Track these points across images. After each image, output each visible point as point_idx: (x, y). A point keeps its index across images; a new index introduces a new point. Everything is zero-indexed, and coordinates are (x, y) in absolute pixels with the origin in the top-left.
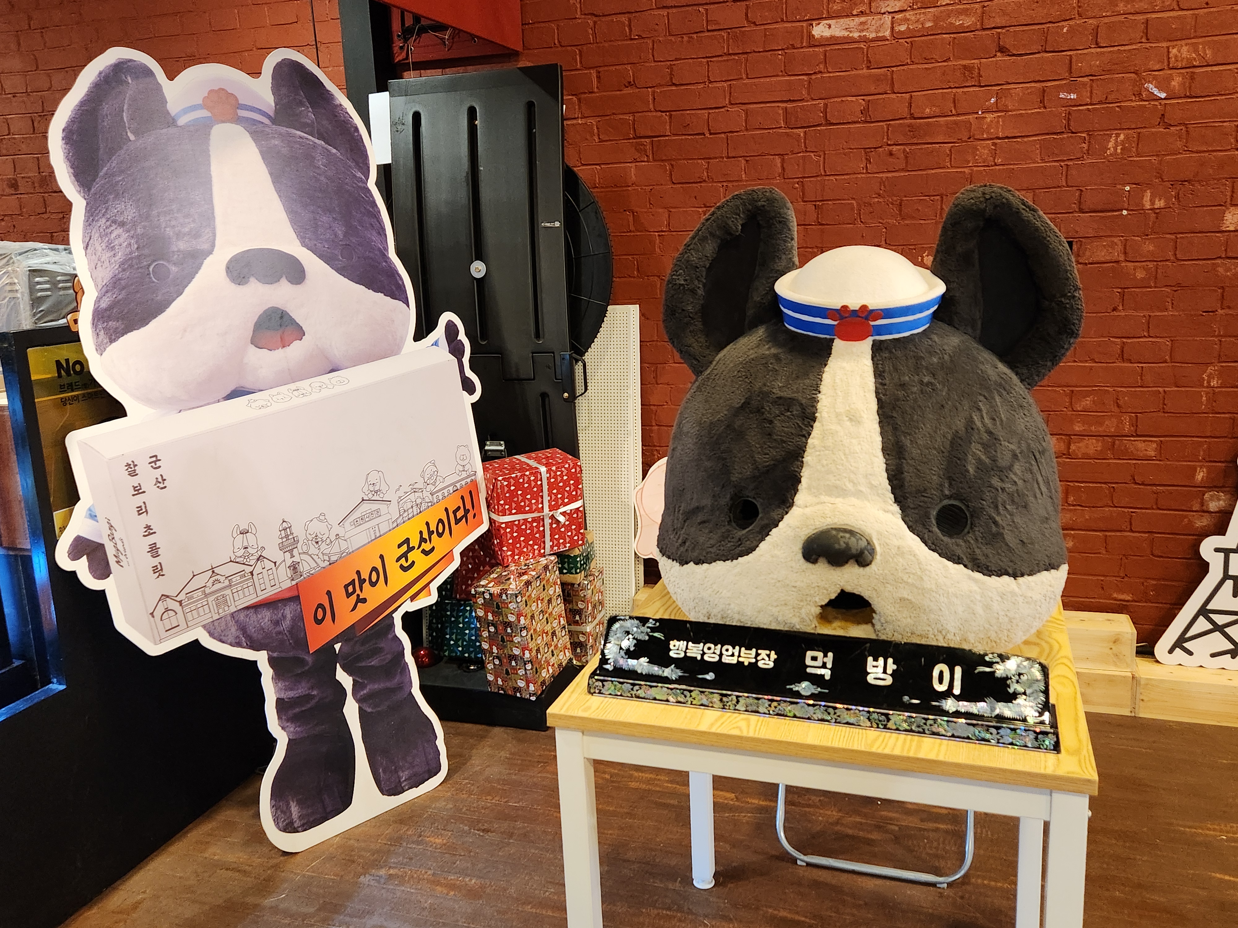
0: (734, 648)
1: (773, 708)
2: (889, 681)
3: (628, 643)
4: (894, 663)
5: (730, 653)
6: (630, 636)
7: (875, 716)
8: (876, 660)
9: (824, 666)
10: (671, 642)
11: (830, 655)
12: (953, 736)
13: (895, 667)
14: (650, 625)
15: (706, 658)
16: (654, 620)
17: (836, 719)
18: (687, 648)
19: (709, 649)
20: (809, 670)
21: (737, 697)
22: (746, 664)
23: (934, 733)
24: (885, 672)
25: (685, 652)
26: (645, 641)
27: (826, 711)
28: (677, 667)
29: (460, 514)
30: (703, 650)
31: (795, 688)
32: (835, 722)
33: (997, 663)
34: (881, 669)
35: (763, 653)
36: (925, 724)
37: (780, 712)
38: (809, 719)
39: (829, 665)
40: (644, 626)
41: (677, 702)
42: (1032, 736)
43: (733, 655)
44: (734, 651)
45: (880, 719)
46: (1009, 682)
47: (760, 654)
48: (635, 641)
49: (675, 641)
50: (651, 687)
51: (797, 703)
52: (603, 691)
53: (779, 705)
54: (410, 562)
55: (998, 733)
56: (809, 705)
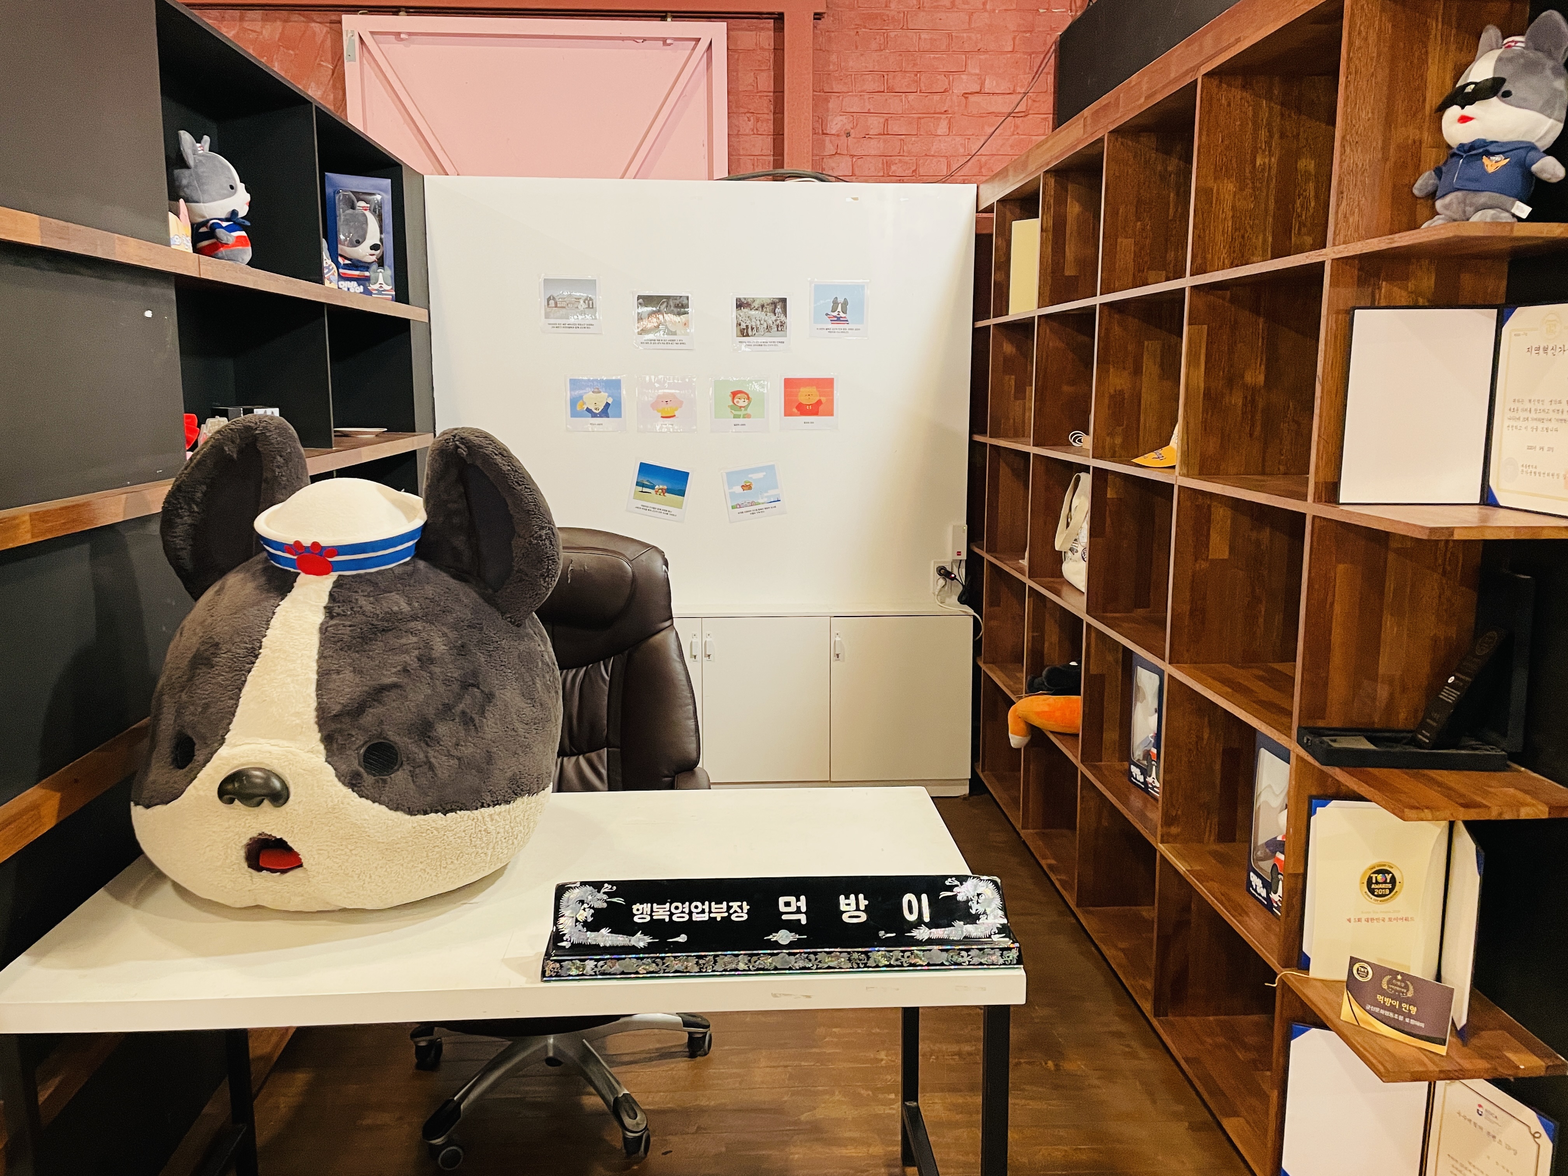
0: (703, 904)
1: (753, 963)
2: (864, 917)
3: (586, 914)
4: (865, 899)
5: (700, 910)
6: (585, 905)
8: (847, 898)
9: (798, 911)
11: (803, 898)
12: (929, 965)
13: (867, 902)
14: (606, 890)
15: (675, 918)
16: (609, 883)
17: (817, 965)
18: (652, 911)
19: (677, 908)
20: (784, 917)
22: (719, 919)
23: (911, 965)
24: (858, 909)
25: (651, 916)
26: (602, 909)
27: (807, 958)
28: (645, 933)
30: (670, 911)
31: (774, 937)
32: (817, 968)
33: (957, 886)
34: (854, 906)
35: (735, 905)
36: (903, 957)
37: (760, 966)
38: (790, 969)
39: (804, 909)
40: (599, 892)
41: (648, 973)
43: (703, 912)
44: (704, 907)
45: (860, 958)
46: (970, 904)
47: (732, 907)
48: (592, 911)
49: (638, 904)
50: (617, 960)
51: (776, 954)
52: (561, 973)
53: (759, 959)
55: (968, 955)
56: (790, 954)
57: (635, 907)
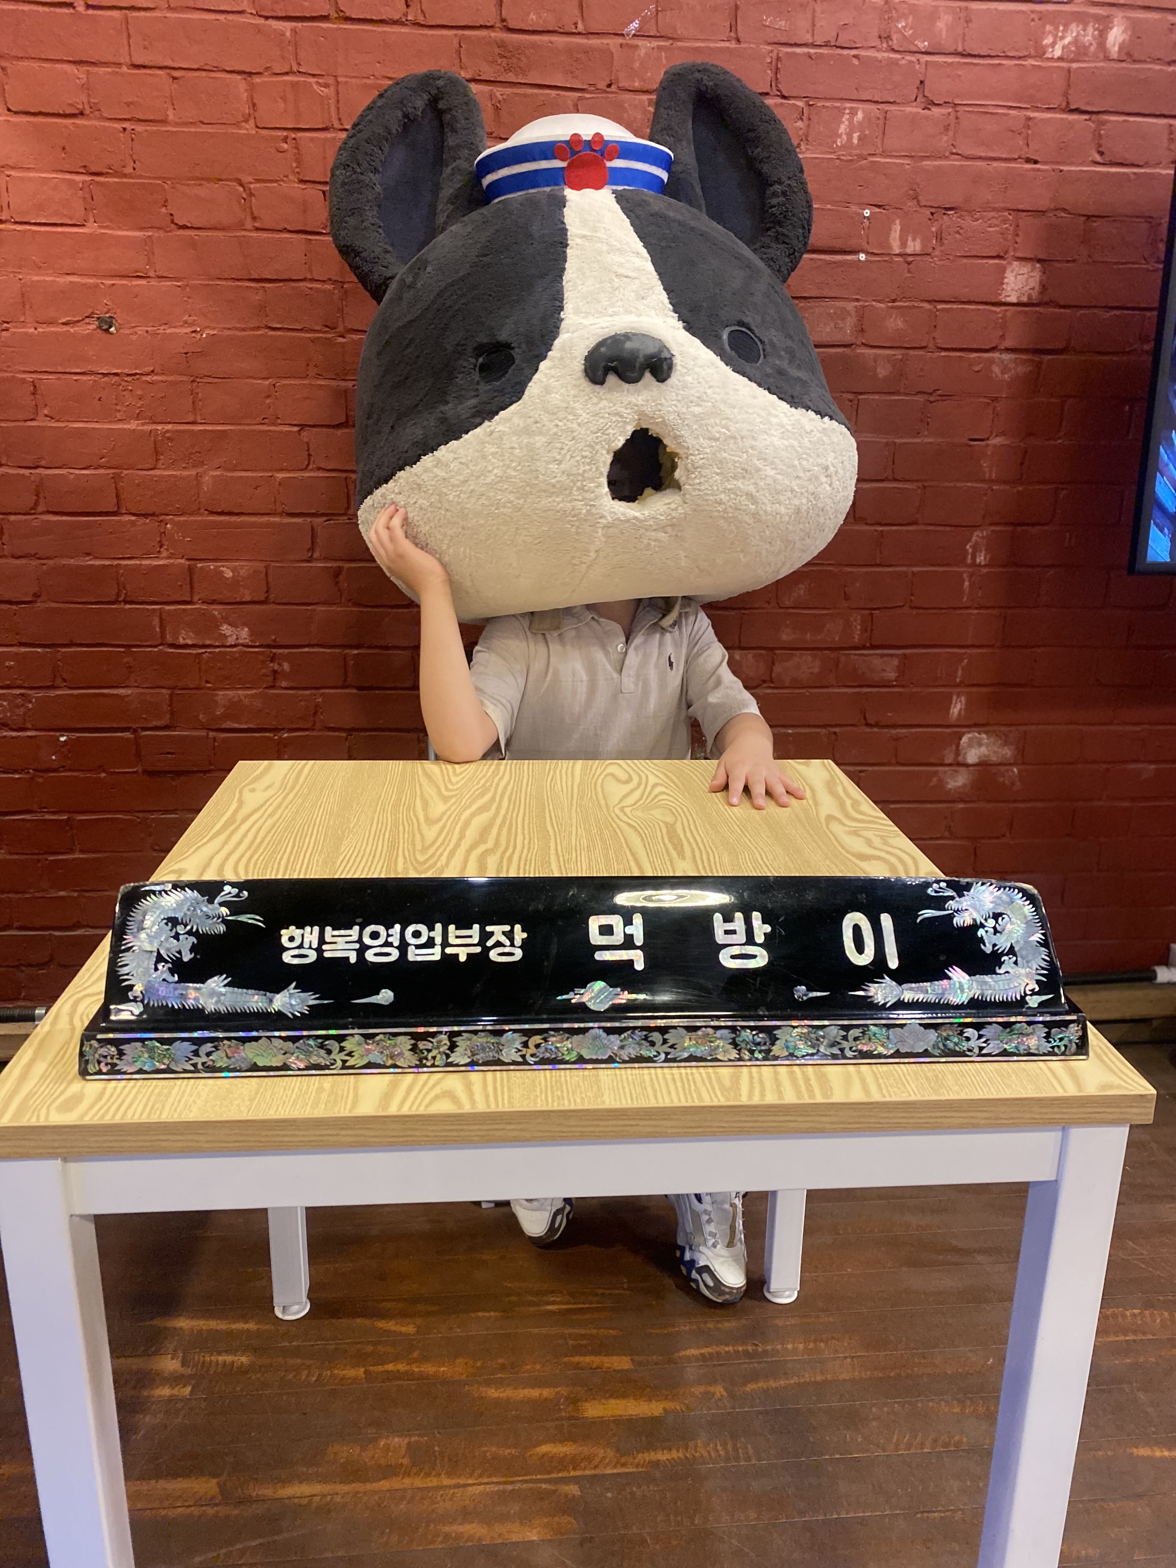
0: (431, 928)
1: (532, 1050)
2: (762, 958)
3: (176, 945)
4: (764, 922)
5: (423, 940)
6: (180, 928)
7: (747, 1034)
8: (728, 919)
9: (628, 943)
10: (283, 932)
12: (897, 1054)
14: (228, 898)
15: (370, 956)
16: (233, 885)
17: (667, 1054)
18: (322, 941)
19: (375, 935)
20: (599, 956)
21: (452, 1035)
22: (463, 958)
23: (862, 1055)
24: (751, 941)
25: (319, 950)
26: (218, 936)
27: (646, 1038)
28: (303, 987)
30: (360, 941)
31: (575, 998)
32: (666, 1060)
33: (952, 898)
34: (741, 937)
35: (498, 931)
36: (845, 1038)
37: (547, 1056)
38: (610, 1060)
39: (639, 941)
40: (211, 901)
41: (307, 1068)
42: (1042, 1031)
43: (430, 944)
44: (432, 934)
45: (757, 1039)
46: (981, 932)
47: (489, 935)
48: (193, 940)
49: (292, 928)
50: (244, 1040)
51: (584, 1031)
52: (122, 1066)
53: (546, 1040)
55: (980, 1037)
56: (609, 1031)
57: (285, 934)
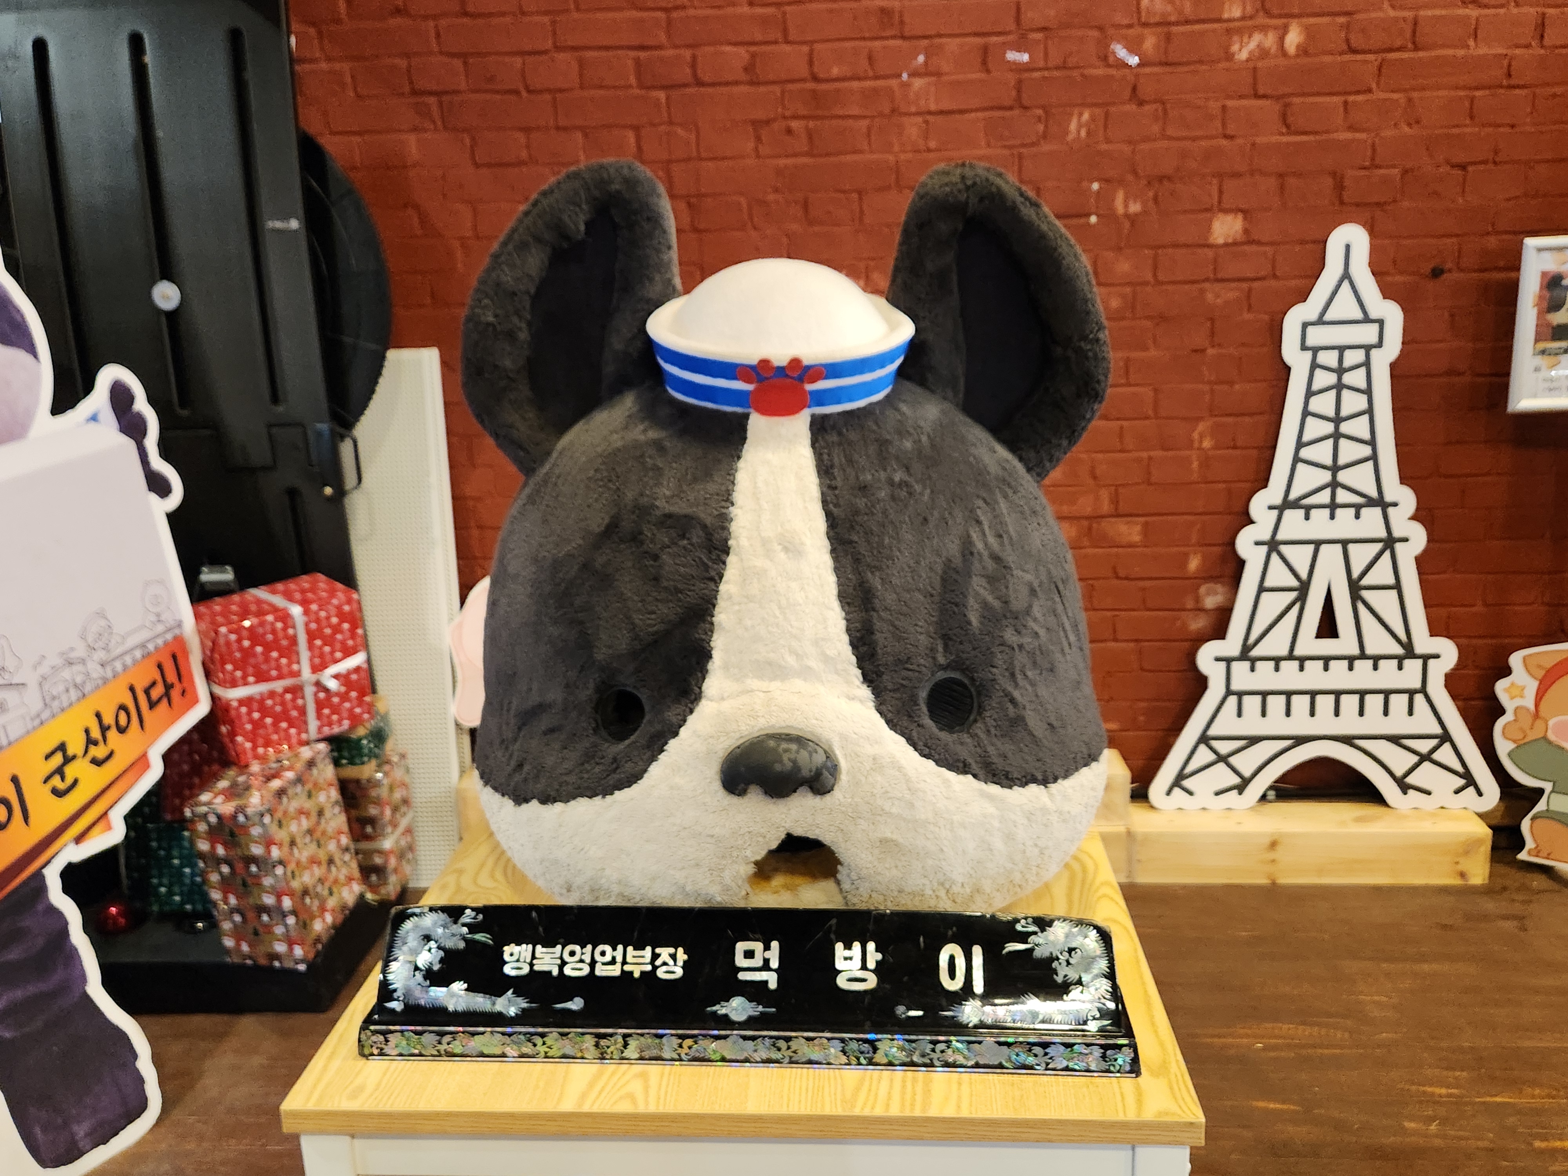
0: (614, 949)
1: (686, 1050)
2: (872, 982)
3: (428, 957)
4: (877, 951)
5: (608, 958)
6: (433, 944)
7: (854, 1045)
8: (848, 947)
9: (766, 966)
10: (506, 948)
11: (775, 944)
12: (977, 1065)
13: (879, 956)
14: (468, 920)
15: (568, 971)
16: (473, 909)
17: (791, 1057)
18: (533, 957)
19: (572, 954)
20: (742, 976)
21: (625, 1036)
22: (637, 975)
23: (947, 1065)
24: (864, 967)
25: (531, 965)
26: (459, 951)
27: (774, 1045)
28: (517, 993)
29: (156, 693)
30: (561, 958)
31: (721, 1009)
32: (791, 1062)
33: (1035, 933)
34: (857, 962)
35: (665, 953)
36: (933, 1050)
37: (697, 1055)
38: (747, 1060)
39: (775, 964)
40: (455, 922)
41: (520, 1057)
42: (1097, 1052)
43: (613, 962)
44: (615, 953)
45: (863, 1049)
46: (1055, 964)
47: (659, 955)
48: (441, 953)
49: (513, 945)
50: (473, 1034)
51: (725, 1037)
52: (387, 1050)
53: (696, 1043)
54: (69, 780)
55: (1046, 1054)
57: (507, 950)
